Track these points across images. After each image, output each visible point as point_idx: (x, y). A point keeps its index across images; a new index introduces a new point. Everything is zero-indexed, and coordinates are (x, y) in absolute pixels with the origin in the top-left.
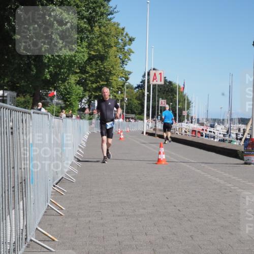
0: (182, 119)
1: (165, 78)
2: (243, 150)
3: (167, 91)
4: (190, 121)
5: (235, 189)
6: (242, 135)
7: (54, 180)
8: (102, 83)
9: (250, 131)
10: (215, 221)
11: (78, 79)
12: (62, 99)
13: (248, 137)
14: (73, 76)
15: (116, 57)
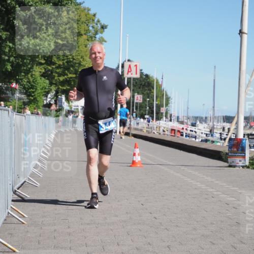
0: (160, 116)
1: (141, 70)
2: (227, 152)
3: (143, 86)
4: (169, 119)
5: (218, 195)
6: (227, 135)
7: (15, 184)
8: (70, 76)
9: (236, 130)
10: (195, 229)
11: (43, 71)
12: (25, 94)
13: (233, 137)
14: (37, 67)
15: (86, 47)
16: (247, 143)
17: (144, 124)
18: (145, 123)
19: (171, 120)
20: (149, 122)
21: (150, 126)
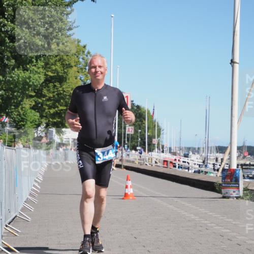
0: (152, 148)
1: (132, 101)
2: (221, 182)
4: (161, 150)
5: (212, 227)
6: (220, 165)
7: (6, 219)
8: (61, 108)
9: (229, 160)
11: (34, 103)
12: (16, 127)
13: (226, 168)
14: (28, 100)
15: (76, 79)
16: (240, 173)
17: (136, 156)
18: (138, 155)
19: (163, 152)
20: (141, 153)
21: (142, 158)
